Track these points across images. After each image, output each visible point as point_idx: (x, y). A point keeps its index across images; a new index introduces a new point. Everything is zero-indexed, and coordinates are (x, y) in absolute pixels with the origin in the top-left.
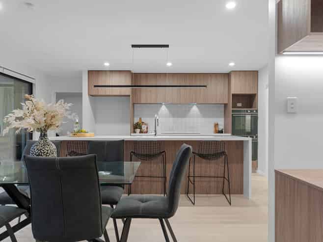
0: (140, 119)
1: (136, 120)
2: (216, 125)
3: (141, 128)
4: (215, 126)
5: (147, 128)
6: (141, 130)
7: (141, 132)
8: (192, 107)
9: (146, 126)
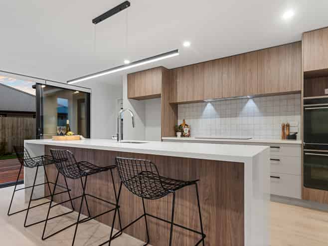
0: (184, 120)
1: (180, 122)
2: (286, 127)
3: (182, 131)
4: (283, 129)
5: (189, 131)
6: (182, 134)
7: (183, 136)
8: (246, 102)
9: (188, 129)
